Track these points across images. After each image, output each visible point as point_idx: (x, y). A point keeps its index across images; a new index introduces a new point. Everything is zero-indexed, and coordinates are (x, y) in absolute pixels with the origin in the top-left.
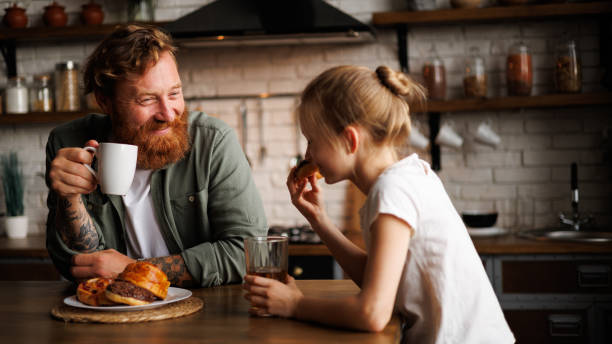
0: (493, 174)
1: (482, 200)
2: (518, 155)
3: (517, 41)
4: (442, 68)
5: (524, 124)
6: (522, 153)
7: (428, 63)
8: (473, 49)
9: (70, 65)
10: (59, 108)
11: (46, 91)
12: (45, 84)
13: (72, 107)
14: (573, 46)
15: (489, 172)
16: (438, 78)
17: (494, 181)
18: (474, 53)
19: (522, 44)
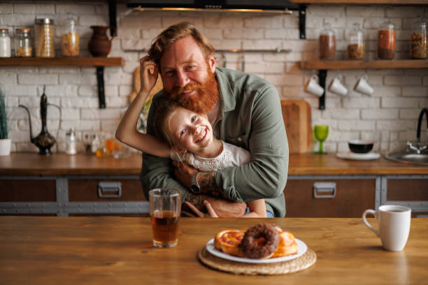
0: (361, 112)
1: (352, 131)
2: (378, 100)
3: (387, 20)
4: (334, 37)
5: (383, 78)
6: (381, 98)
7: (324, 33)
8: (355, 24)
9: (47, 21)
10: (38, 55)
11: (27, 40)
12: (26, 35)
13: (49, 55)
14: (425, 26)
15: (358, 112)
16: (331, 44)
17: (361, 118)
18: (356, 27)
19: (389, 23)
